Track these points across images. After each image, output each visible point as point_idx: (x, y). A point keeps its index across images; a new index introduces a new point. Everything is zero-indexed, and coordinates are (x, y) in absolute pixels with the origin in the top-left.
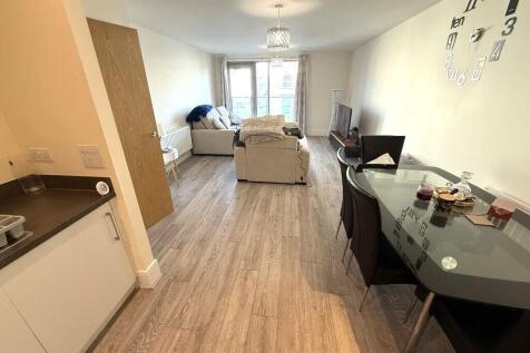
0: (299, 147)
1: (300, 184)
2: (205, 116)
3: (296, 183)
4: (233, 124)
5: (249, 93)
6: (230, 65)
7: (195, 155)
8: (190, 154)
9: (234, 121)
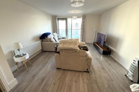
0: (87, 55)
1: (86, 72)
2: (47, 37)
3: (84, 71)
4: (59, 39)
5: (65, 28)
6: (58, 19)
7: (43, 51)
8: (41, 51)
9: (59, 38)
